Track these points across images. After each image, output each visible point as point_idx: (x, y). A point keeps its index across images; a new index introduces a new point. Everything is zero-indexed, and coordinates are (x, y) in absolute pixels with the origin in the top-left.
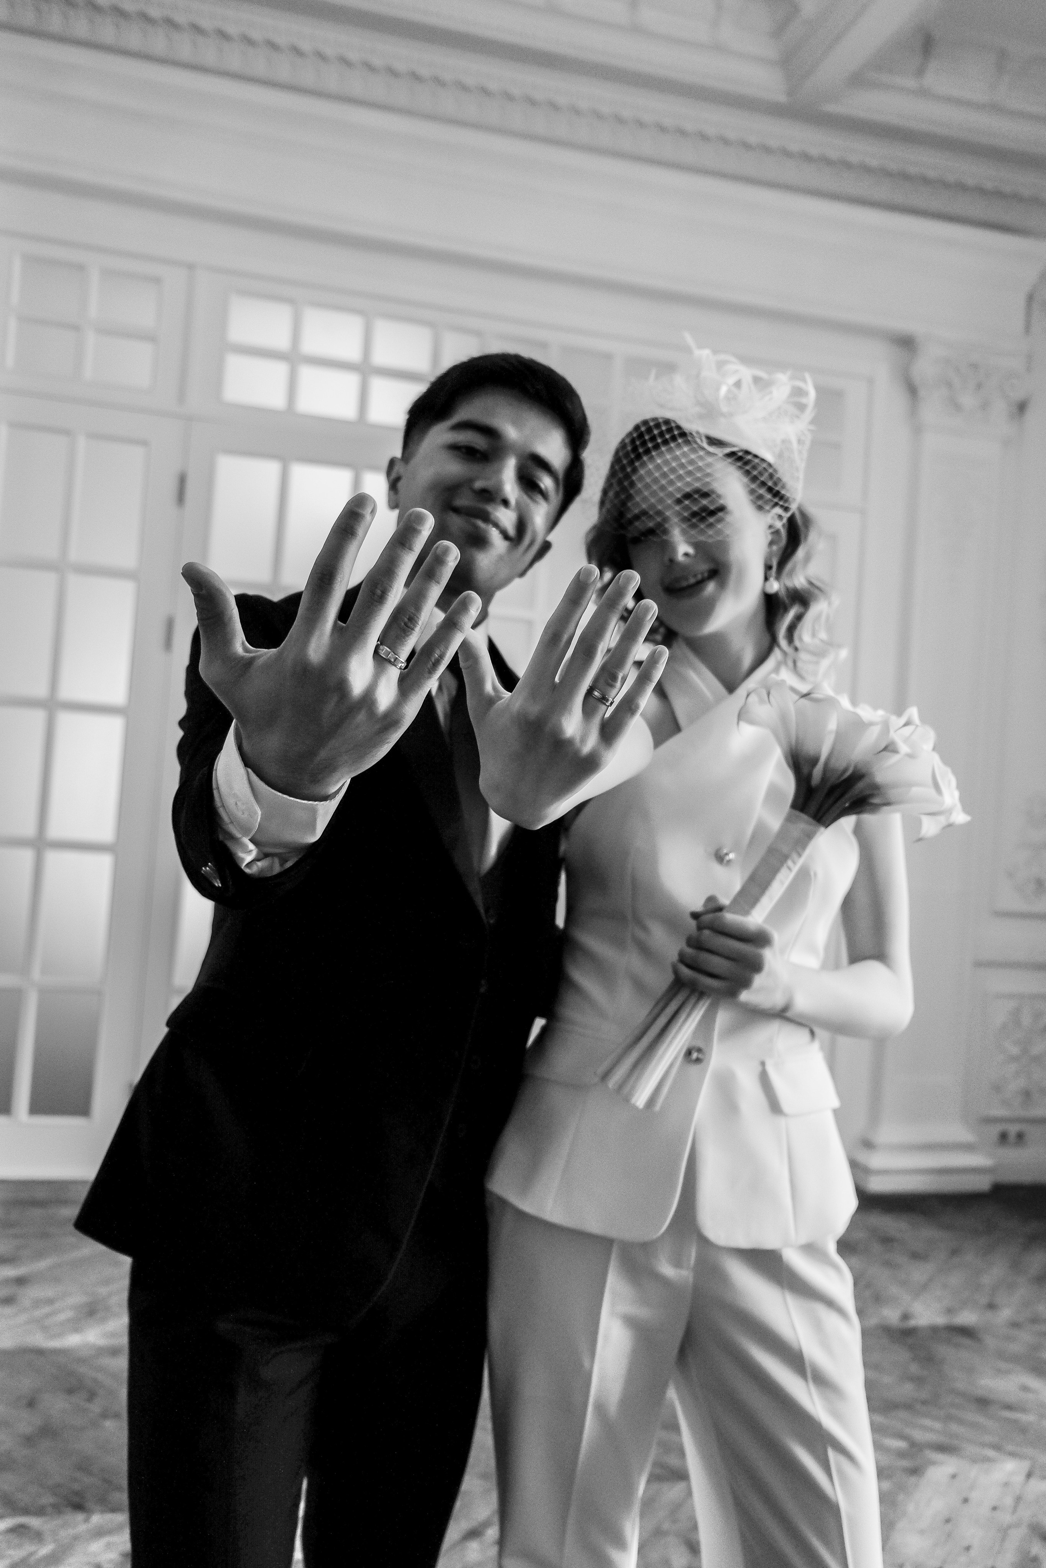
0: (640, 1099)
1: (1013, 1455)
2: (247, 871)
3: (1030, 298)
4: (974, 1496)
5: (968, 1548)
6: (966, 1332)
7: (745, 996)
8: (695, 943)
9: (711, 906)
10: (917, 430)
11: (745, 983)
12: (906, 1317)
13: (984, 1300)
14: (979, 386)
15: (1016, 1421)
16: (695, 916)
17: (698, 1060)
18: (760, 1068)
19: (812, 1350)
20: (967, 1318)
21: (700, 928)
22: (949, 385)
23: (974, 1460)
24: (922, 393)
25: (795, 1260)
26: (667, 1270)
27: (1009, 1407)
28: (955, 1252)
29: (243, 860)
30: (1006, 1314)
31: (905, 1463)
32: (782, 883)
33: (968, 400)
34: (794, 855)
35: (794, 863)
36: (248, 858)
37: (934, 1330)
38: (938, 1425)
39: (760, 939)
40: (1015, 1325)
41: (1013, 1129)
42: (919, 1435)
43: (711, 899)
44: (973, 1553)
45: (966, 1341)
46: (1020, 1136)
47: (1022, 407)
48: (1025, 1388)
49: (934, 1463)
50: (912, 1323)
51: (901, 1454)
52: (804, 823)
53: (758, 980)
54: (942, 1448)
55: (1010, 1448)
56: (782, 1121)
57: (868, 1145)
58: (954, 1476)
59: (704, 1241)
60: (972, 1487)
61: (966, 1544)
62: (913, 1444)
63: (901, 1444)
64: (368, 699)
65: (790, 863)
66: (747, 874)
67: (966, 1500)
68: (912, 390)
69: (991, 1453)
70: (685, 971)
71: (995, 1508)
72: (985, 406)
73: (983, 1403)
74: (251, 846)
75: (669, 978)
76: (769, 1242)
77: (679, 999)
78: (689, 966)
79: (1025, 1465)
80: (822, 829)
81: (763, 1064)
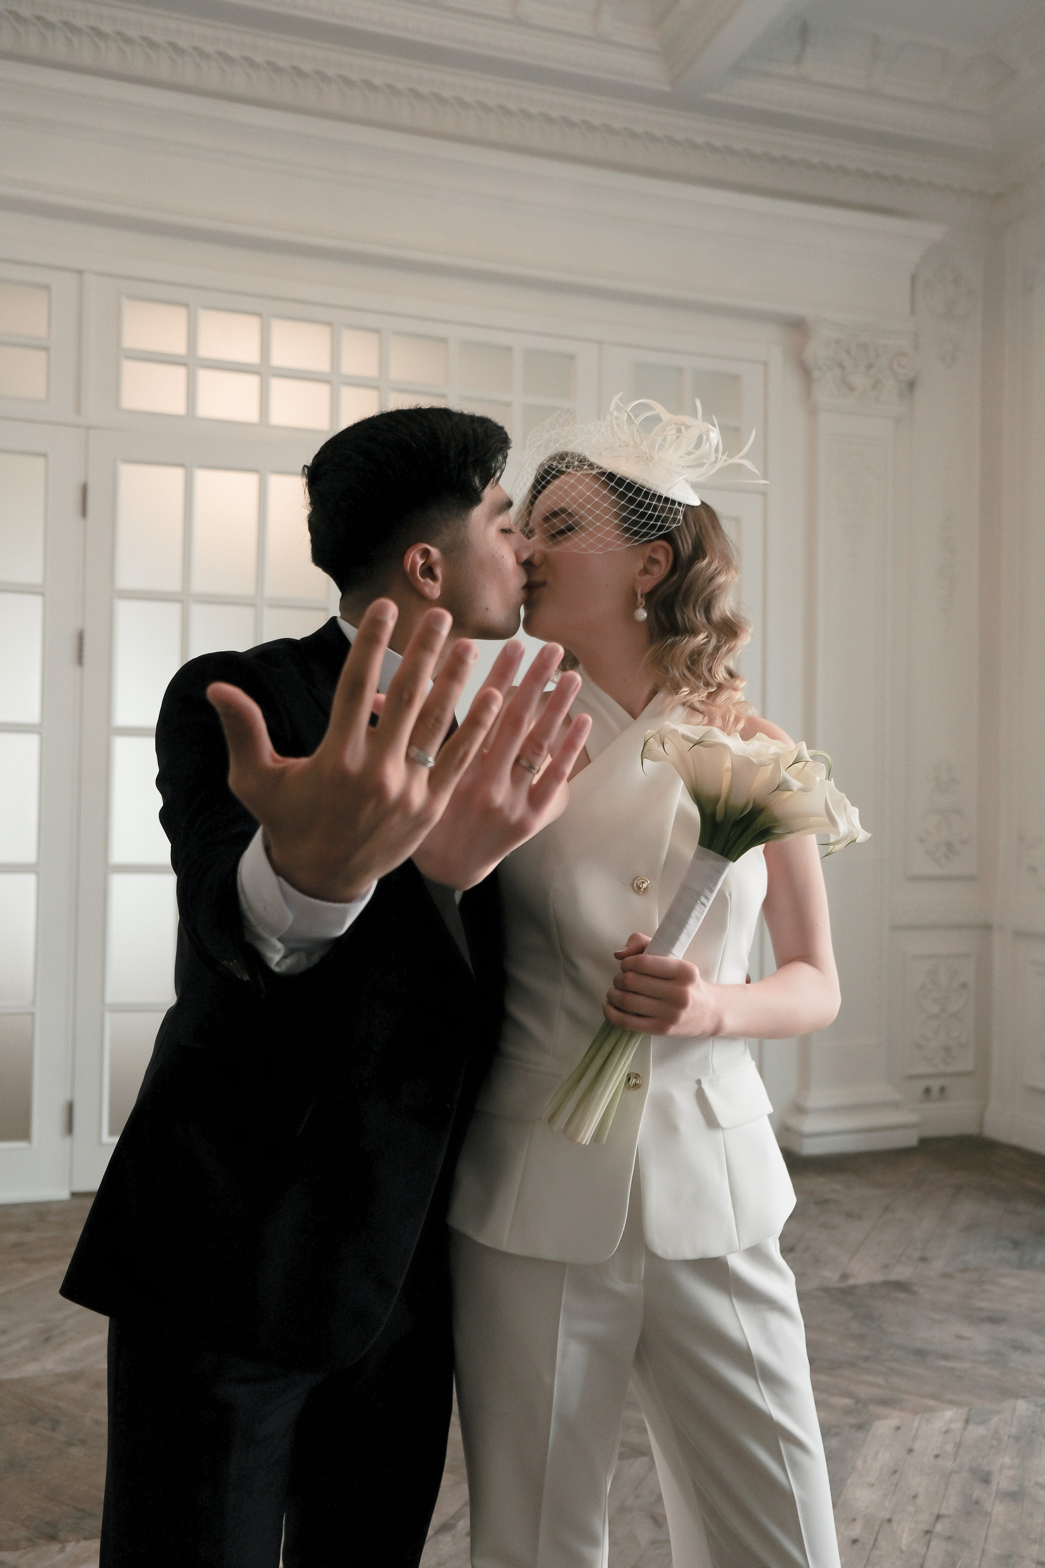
0: (586, 1136)
1: (951, 1402)
2: (277, 969)
3: (914, 279)
4: (918, 1445)
5: (915, 1497)
6: (901, 1286)
7: (673, 1030)
8: (620, 985)
9: (634, 946)
10: (813, 412)
11: (672, 1019)
12: (845, 1276)
13: (917, 1255)
14: (870, 366)
15: (953, 1369)
16: (619, 956)
17: (636, 1086)
18: (696, 1087)
19: (759, 1348)
20: (902, 1272)
21: (625, 970)
22: (841, 366)
23: (915, 1412)
24: (816, 374)
25: (740, 1265)
26: (620, 1285)
27: (946, 1357)
28: (887, 1209)
29: (272, 959)
30: (938, 1265)
31: (852, 1420)
32: (698, 919)
33: (859, 380)
34: (707, 892)
35: (707, 899)
36: (277, 958)
37: (872, 1286)
38: (880, 1380)
39: (682, 976)
40: (947, 1276)
41: (936, 1084)
42: (863, 1391)
43: (634, 938)
44: (919, 1501)
45: (902, 1295)
46: (942, 1090)
47: (911, 385)
48: (959, 1337)
49: (879, 1417)
50: (851, 1282)
51: (847, 1412)
52: (712, 859)
53: (685, 1016)
54: (884, 1402)
55: (949, 1396)
56: (719, 1134)
57: (799, 1109)
58: (898, 1428)
59: (652, 1256)
60: (916, 1437)
61: (913, 1493)
62: (858, 1401)
63: (847, 1401)
64: (404, 799)
65: (703, 899)
66: (665, 911)
67: (910, 1451)
68: (805, 372)
69: (931, 1403)
70: (614, 1013)
71: (937, 1456)
72: (876, 385)
73: (921, 1354)
74: (279, 945)
75: (601, 1020)
76: (715, 1250)
77: (612, 1041)
78: (618, 1008)
79: (963, 1411)
80: (731, 864)
81: (699, 1082)
